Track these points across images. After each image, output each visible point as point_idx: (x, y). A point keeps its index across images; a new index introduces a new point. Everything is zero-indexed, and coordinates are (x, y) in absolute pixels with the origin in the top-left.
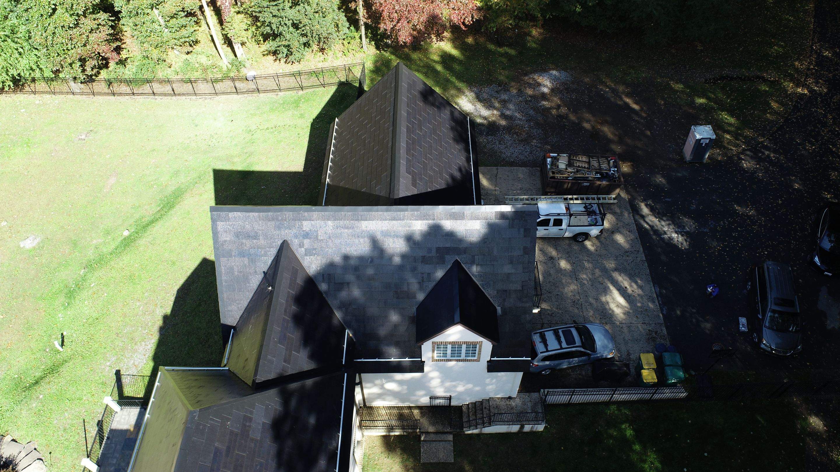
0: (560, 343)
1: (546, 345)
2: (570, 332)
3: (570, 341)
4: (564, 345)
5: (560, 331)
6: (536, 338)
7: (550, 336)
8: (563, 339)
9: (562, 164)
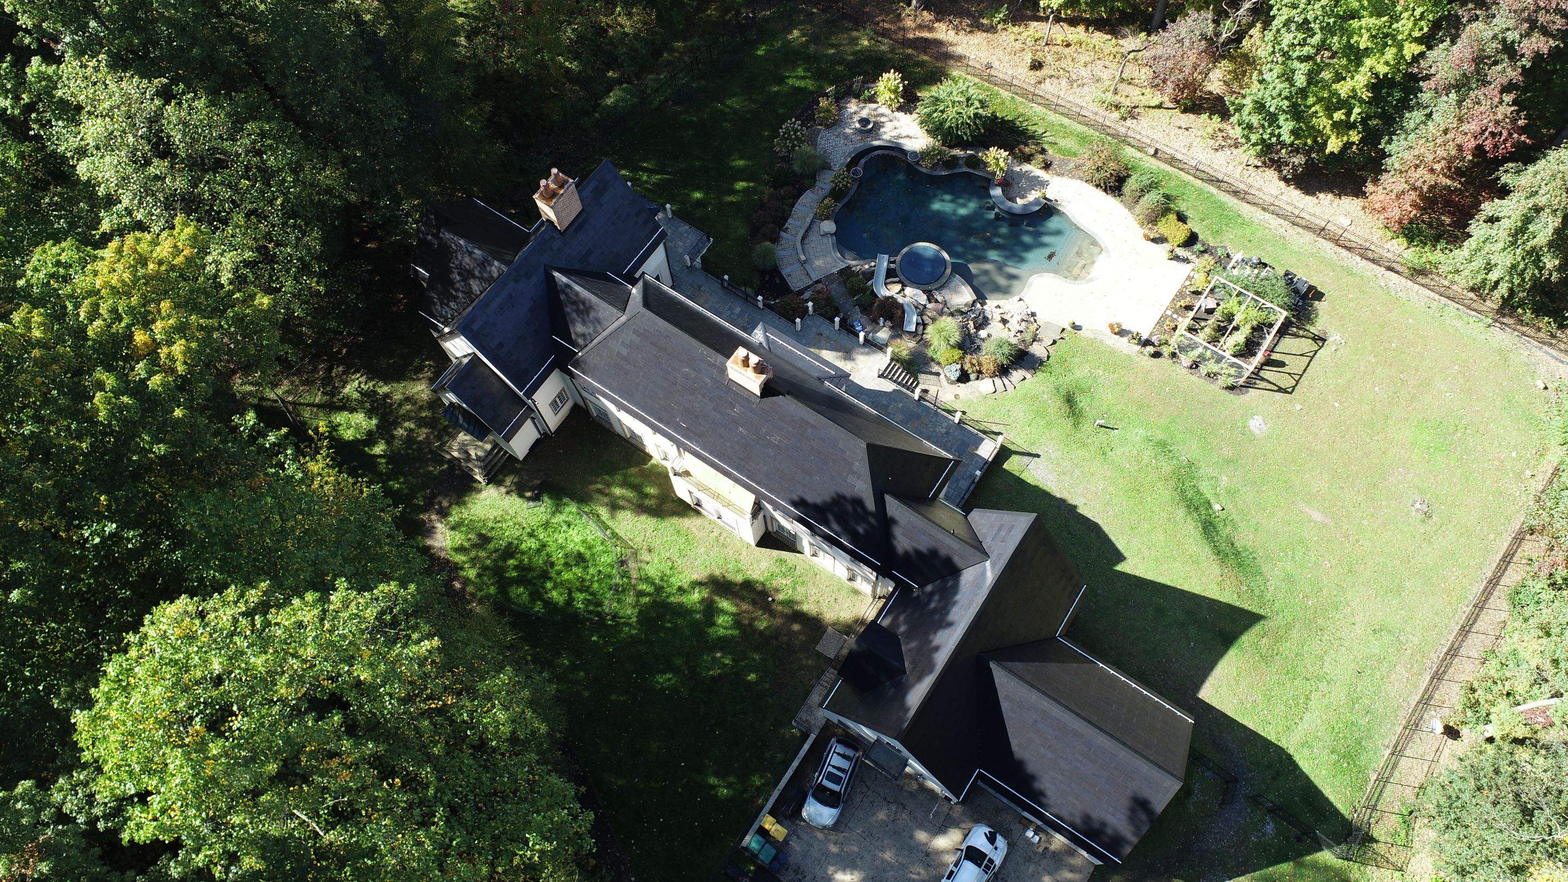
0: (834, 767)
1: (838, 754)
2: (838, 784)
3: (831, 777)
8: (835, 771)
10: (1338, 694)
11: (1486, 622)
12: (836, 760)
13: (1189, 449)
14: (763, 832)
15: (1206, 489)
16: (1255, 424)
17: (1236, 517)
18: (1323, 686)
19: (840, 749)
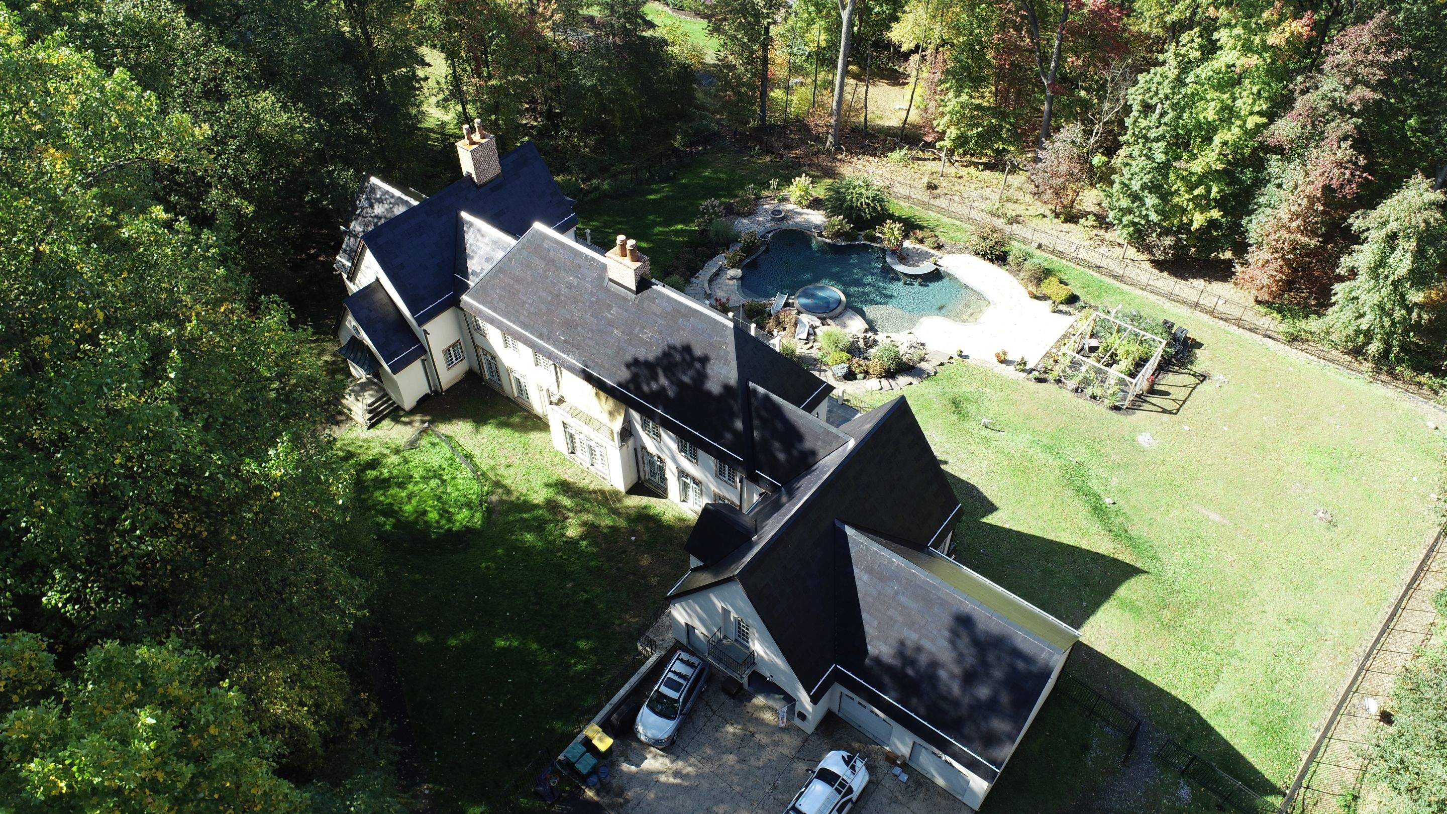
0: (674, 672)
1: (682, 661)
2: (677, 691)
4: (671, 675)
5: (684, 683)
6: (693, 660)
8: (676, 678)
10: (1255, 671)
11: (1411, 621)
12: (677, 666)
13: (1078, 454)
14: (586, 743)
15: (1095, 485)
16: (1143, 439)
17: (1128, 510)
18: (1235, 662)
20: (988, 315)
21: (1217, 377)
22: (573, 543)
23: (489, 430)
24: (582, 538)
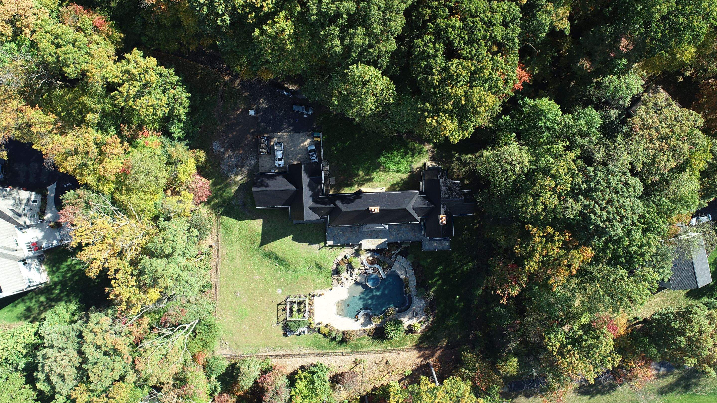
3: (313, 154)
7: (312, 158)
9: (264, 151)
10: (234, 240)
11: (214, 276)
12: (314, 158)
13: (290, 275)
14: (319, 137)
15: (282, 267)
16: (280, 291)
17: (273, 265)
18: (238, 239)
19: (315, 160)
20: (334, 309)
21: (275, 325)
22: (358, 169)
23: (399, 180)
24: (358, 173)
